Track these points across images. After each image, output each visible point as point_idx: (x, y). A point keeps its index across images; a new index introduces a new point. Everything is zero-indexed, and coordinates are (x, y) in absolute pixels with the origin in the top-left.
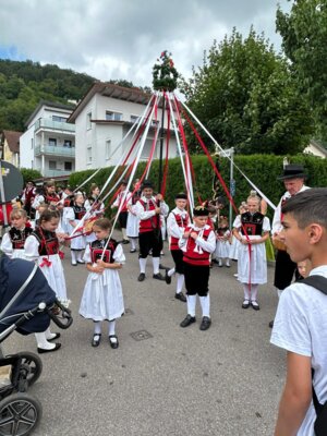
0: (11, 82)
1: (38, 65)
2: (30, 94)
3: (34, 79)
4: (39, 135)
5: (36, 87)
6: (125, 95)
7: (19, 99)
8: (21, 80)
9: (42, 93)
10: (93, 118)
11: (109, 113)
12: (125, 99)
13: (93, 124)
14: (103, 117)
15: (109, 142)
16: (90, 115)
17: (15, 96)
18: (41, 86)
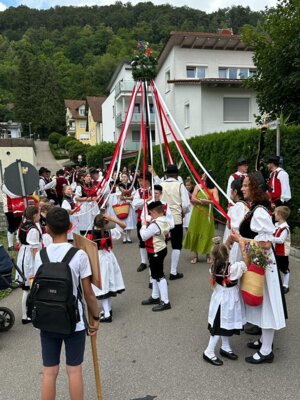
0: (98, 33)
1: (129, 4)
2: (119, 45)
3: (124, 25)
4: (120, 101)
5: (127, 35)
6: (210, 42)
7: (108, 54)
8: (109, 30)
9: (134, 41)
10: (172, 79)
11: (190, 69)
12: (210, 48)
13: (172, 85)
14: (182, 75)
15: (188, 106)
16: (168, 73)
17: (103, 50)
18: (133, 33)
